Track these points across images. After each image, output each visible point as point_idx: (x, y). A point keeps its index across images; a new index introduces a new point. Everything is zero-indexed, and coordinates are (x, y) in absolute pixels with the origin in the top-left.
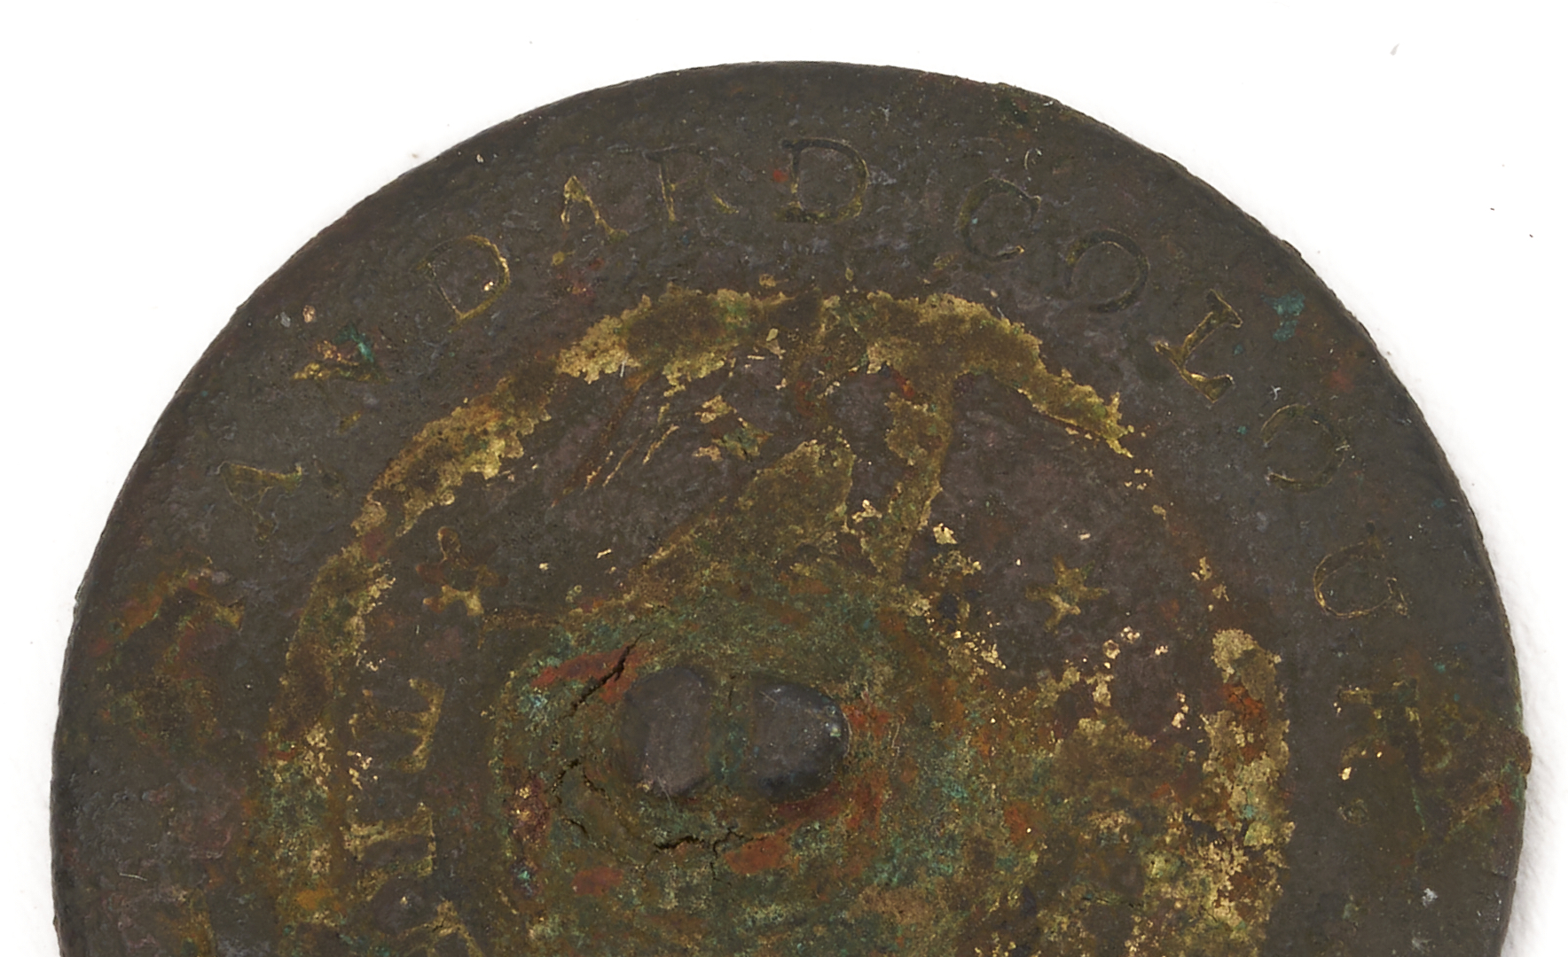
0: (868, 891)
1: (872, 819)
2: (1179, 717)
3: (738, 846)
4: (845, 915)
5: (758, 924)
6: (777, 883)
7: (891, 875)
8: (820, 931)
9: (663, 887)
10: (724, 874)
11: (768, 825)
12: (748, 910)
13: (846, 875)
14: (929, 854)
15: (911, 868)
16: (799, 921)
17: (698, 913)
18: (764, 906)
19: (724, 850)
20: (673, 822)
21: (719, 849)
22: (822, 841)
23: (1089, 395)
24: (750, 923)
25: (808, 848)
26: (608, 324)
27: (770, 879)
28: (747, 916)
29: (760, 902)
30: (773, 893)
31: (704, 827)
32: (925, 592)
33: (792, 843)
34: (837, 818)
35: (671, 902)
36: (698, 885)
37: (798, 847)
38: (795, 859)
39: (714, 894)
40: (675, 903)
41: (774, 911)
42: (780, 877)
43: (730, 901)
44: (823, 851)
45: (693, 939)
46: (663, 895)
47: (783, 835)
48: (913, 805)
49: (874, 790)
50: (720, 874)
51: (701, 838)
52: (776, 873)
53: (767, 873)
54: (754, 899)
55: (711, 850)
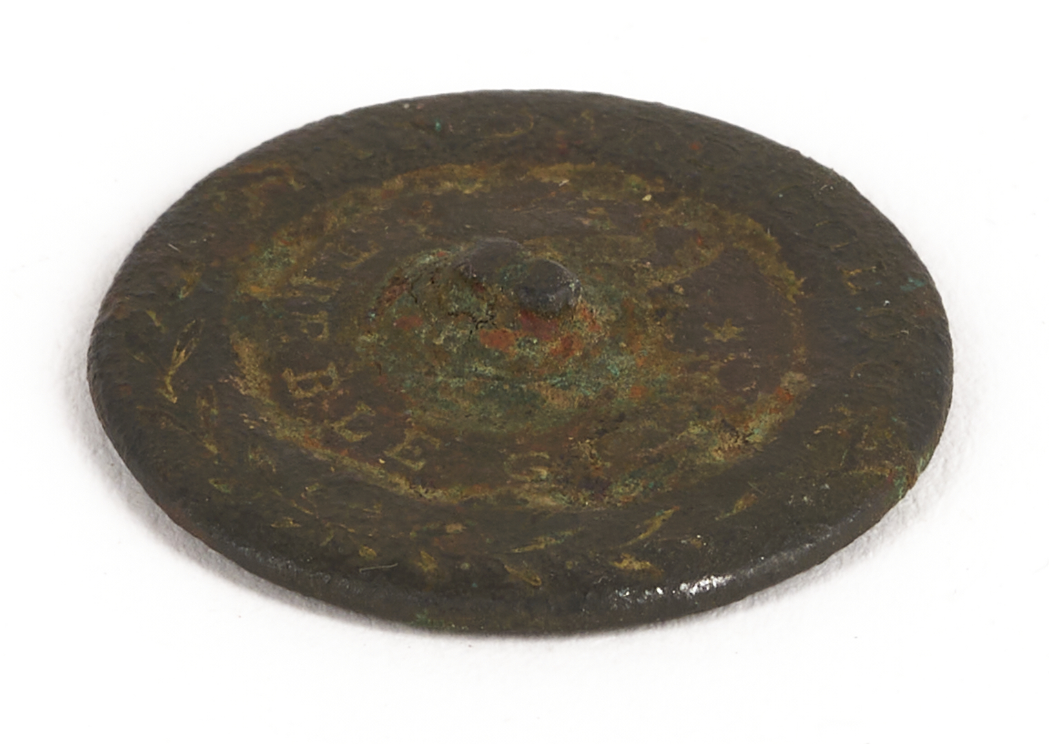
0: (542, 383)
1: (564, 357)
2: (748, 388)
3: (490, 328)
4: (524, 386)
5: (478, 372)
6: (499, 358)
7: (559, 382)
8: (507, 387)
9: (440, 332)
10: (475, 340)
11: (511, 325)
12: (476, 364)
13: (535, 372)
14: (583, 384)
15: (570, 384)
16: (498, 378)
17: (450, 352)
18: (486, 366)
19: (482, 327)
20: (465, 301)
21: (480, 325)
22: (533, 350)
23: (791, 275)
24: (474, 369)
25: (524, 350)
26: (568, 166)
27: (497, 354)
28: (474, 366)
29: (485, 363)
30: (494, 362)
31: (479, 310)
32: (653, 302)
33: (518, 342)
34: (547, 343)
35: (440, 341)
36: (459, 339)
37: (519, 346)
38: (515, 351)
39: (464, 346)
40: (442, 342)
41: (490, 370)
42: (502, 356)
43: (470, 354)
44: (530, 356)
45: (440, 363)
46: (439, 336)
47: (515, 335)
48: (589, 364)
49: (573, 347)
50: (473, 339)
51: (474, 315)
52: (501, 352)
53: (496, 351)
54: (482, 359)
55: (476, 323)
